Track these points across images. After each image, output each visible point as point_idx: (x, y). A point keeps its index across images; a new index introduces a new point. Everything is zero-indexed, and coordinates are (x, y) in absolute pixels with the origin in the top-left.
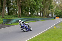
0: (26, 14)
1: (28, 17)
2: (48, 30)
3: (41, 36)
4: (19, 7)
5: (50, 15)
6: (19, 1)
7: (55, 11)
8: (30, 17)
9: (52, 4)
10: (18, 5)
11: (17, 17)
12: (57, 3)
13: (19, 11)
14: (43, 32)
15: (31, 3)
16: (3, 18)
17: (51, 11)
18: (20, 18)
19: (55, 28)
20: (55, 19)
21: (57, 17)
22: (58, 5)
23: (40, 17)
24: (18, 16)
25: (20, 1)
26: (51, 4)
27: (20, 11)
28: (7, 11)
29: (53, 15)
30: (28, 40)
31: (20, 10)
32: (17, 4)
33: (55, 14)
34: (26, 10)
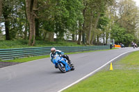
0: (47, 36)
1: (52, 44)
2: (96, 73)
3: (79, 87)
4: (32, 21)
5: (102, 41)
6: (31, 9)
7: (113, 30)
8: (57, 43)
9: (105, 16)
10: (29, 17)
11: (26, 43)
12: (117, 12)
13: (31, 30)
14: (86, 79)
15: (59, 13)
17: (103, 30)
18: (34, 45)
19: (111, 68)
20: (111, 48)
21: (116, 43)
22: (119, 17)
23: (79, 44)
24: (29, 41)
25: (34, 9)
26: (102, 15)
27: (33, 30)
28: (4, 29)
29: (107, 39)
32: (26, 14)
33: (111, 38)
34: (47, 29)
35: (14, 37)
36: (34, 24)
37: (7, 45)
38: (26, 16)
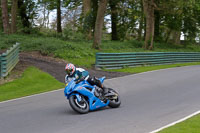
0: (171, 37)
1: (177, 48)
4: (150, 14)
8: (185, 47)
10: (145, 8)
11: (140, 46)
13: (148, 26)
15: (191, 3)
16: (97, 48)
18: (151, 50)
24: (145, 43)
27: (151, 28)
28: (109, 25)
30: (173, 124)
31: (150, 25)
32: (142, 4)
34: (172, 27)
35: (123, 36)
36: (153, 19)
37: (114, 47)
38: (142, 7)
